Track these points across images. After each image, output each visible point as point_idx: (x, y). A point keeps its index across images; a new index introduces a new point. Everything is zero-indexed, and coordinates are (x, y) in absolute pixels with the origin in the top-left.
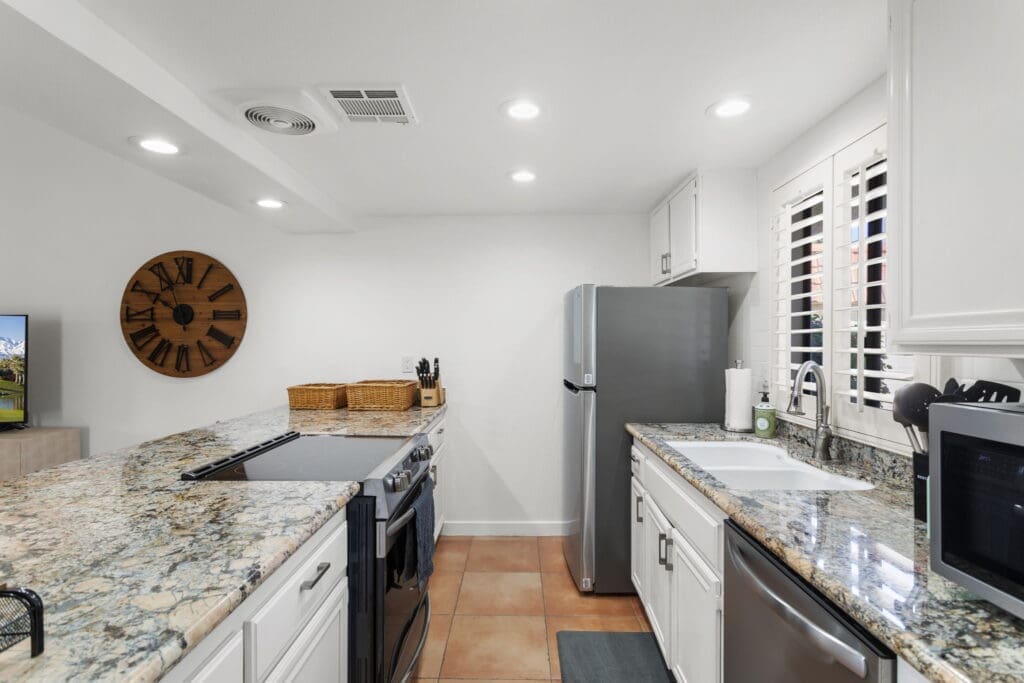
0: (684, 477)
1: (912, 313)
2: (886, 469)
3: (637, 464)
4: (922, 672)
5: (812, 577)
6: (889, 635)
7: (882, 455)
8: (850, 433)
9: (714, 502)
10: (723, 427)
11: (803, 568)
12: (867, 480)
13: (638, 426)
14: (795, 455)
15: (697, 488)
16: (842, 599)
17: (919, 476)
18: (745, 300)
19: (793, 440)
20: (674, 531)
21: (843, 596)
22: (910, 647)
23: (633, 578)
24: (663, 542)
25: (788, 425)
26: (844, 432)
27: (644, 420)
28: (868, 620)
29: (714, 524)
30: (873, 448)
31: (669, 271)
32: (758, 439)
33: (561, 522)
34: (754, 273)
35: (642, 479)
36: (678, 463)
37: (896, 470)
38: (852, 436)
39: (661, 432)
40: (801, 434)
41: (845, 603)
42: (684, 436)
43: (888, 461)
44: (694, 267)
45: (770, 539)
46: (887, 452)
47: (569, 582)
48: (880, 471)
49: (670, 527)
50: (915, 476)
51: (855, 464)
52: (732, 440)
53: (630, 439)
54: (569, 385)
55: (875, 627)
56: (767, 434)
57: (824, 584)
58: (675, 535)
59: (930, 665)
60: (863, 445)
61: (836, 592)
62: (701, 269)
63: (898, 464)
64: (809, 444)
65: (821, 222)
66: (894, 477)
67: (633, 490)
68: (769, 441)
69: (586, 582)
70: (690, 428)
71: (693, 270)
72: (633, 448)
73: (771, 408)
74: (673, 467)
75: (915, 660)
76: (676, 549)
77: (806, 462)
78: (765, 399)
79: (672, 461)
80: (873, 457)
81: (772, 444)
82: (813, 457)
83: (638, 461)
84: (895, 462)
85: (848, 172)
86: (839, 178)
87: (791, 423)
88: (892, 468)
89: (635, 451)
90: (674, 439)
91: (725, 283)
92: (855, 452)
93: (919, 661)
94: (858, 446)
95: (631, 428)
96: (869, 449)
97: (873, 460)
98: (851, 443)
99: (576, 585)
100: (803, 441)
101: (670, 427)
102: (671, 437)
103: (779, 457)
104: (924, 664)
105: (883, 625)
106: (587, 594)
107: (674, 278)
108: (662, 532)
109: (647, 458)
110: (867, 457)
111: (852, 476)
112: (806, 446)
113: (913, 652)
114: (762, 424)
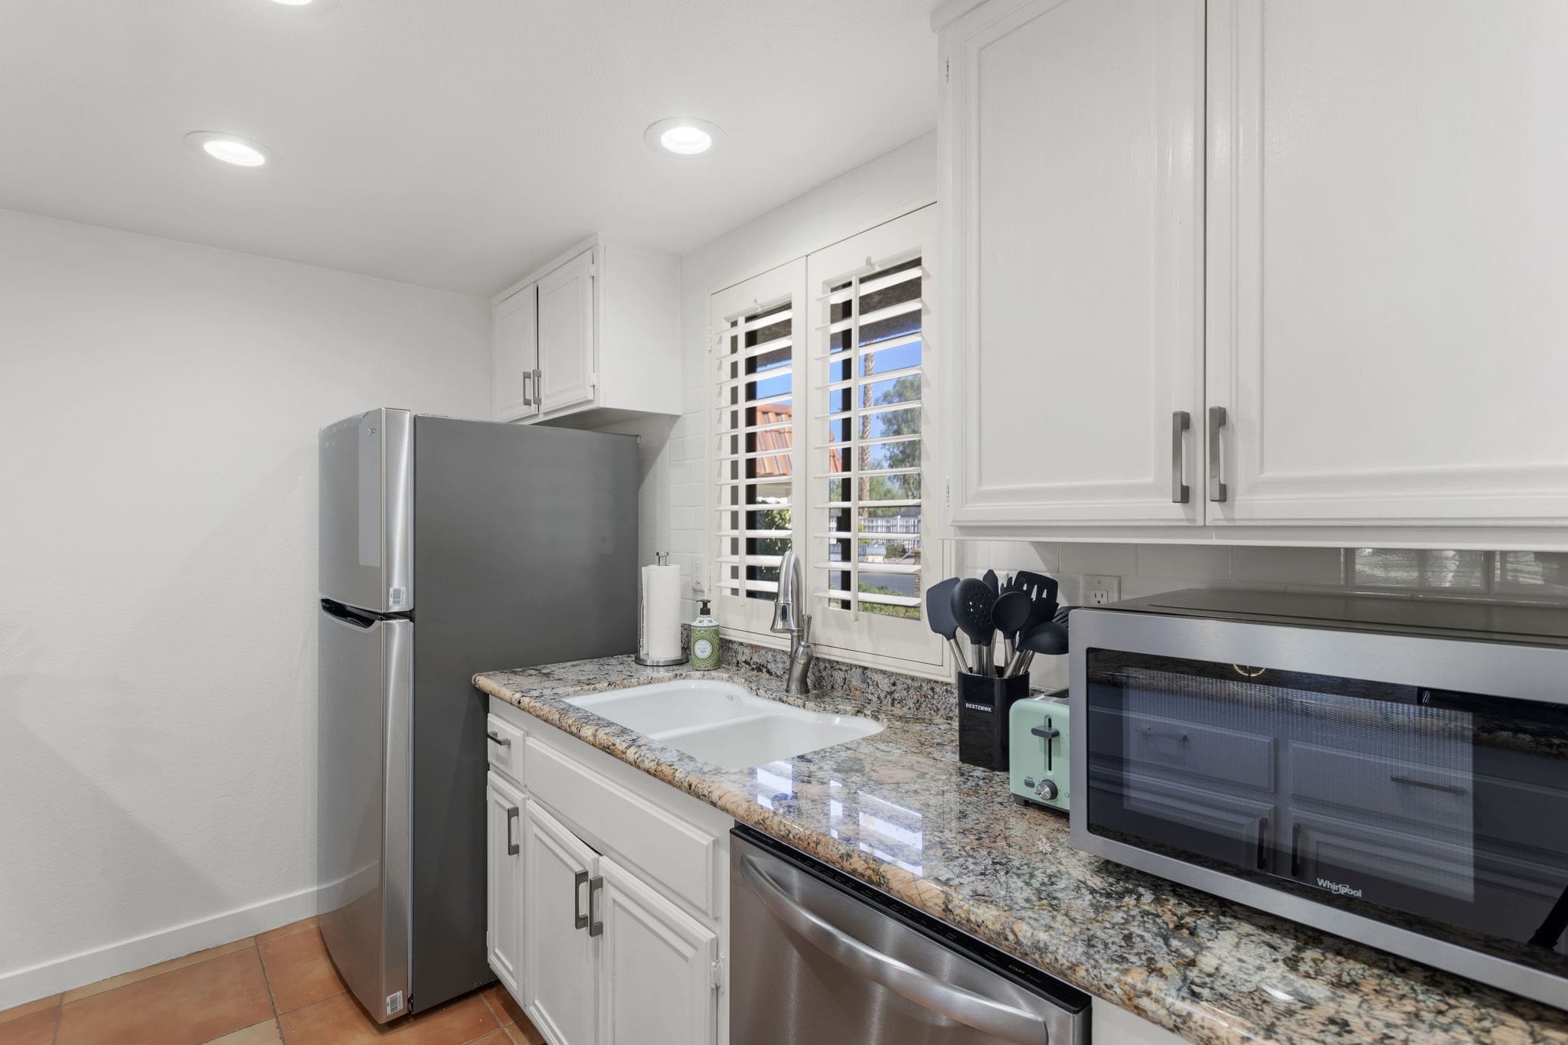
0: (635, 764)
1: (980, 483)
2: (882, 696)
3: (502, 749)
4: (1175, 1029)
5: (947, 910)
6: (1109, 982)
7: (877, 677)
8: (835, 651)
9: (714, 804)
10: (639, 661)
11: (925, 896)
12: (865, 715)
13: (501, 677)
14: (761, 692)
15: (670, 783)
16: (1011, 937)
17: (967, 705)
18: (659, 459)
19: (744, 668)
20: (604, 860)
21: (1012, 931)
22: (1148, 994)
23: (492, 959)
24: (584, 887)
25: (735, 646)
26: (825, 649)
27: (509, 664)
28: (1067, 964)
29: (706, 840)
30: (865, 668)
31: (538, 402)
32: (698, 674)
33: (315, 888)
34: (678, 417)
35: (517, 772)
36: (617, 741)
37: (896, 696)
38: (836, 655)
39: (547, 684)
40: (756, 659)
41: (1018, 942)
42: (588, 685)
43: (885, 684)
44: (591, 397)
45: (849, 856)
46: (884, 672)
47: (348, 1011)
48: (875, 699)
49: (597, 855)
50: (961, 705)
51: (839, 694)
52: (660, 680)
53: (483, 699)
54: (332, 607)
55: (1081, 972)
56: (709, 664)
57: (972, 918)
58: (607, 867)
59: (1189, 1015)
60: (851, 666)
61: (998, 927)
62: (603, 402)
63: (899, 687)
64: (769, 672)
65: (789, 348)
66: (893, 705)
67: (491, 796)
68: (714, 673)
69: (394, 1002)
70: (589, 668)
71: (589, 402)
72: (491, 718)
73: (715, 623)
74: (608, 750)
75: (1163, 1012)
76: (609, 893)
77: (781, 700)
78: (705, 611)
79: (602, 736)
80: (864, 681)
81: (721, 679)
82: (787, 691)
83: (507, 743)
84: (894, 684)
85: (825, 283)
86: (817, 290)
87: (741, 644)
88: (891, 693)
89: (496, 723)
90: (576, 693)
91: (632, 429)
92: (839, 676)
93: (1171, 1013)
94: (844, 668)
95: (485, 682)
96: (859, 671)
97: (865, 686)
98: (833, 665)
99: (367, 1015)
100: (759, 668)
101: (556, 669)
102: (571, 690)
103: (730, 697)
104: (1179, 1016)
105: (1095, 967)
106: (395, 1024)
107: (546, 414)
108: (579, 869)
109: (527, 734)
110: (856, 681)
111: (846, 712)
112: (765, 675)
113: (1157, 1001)
114: (703, 649)
